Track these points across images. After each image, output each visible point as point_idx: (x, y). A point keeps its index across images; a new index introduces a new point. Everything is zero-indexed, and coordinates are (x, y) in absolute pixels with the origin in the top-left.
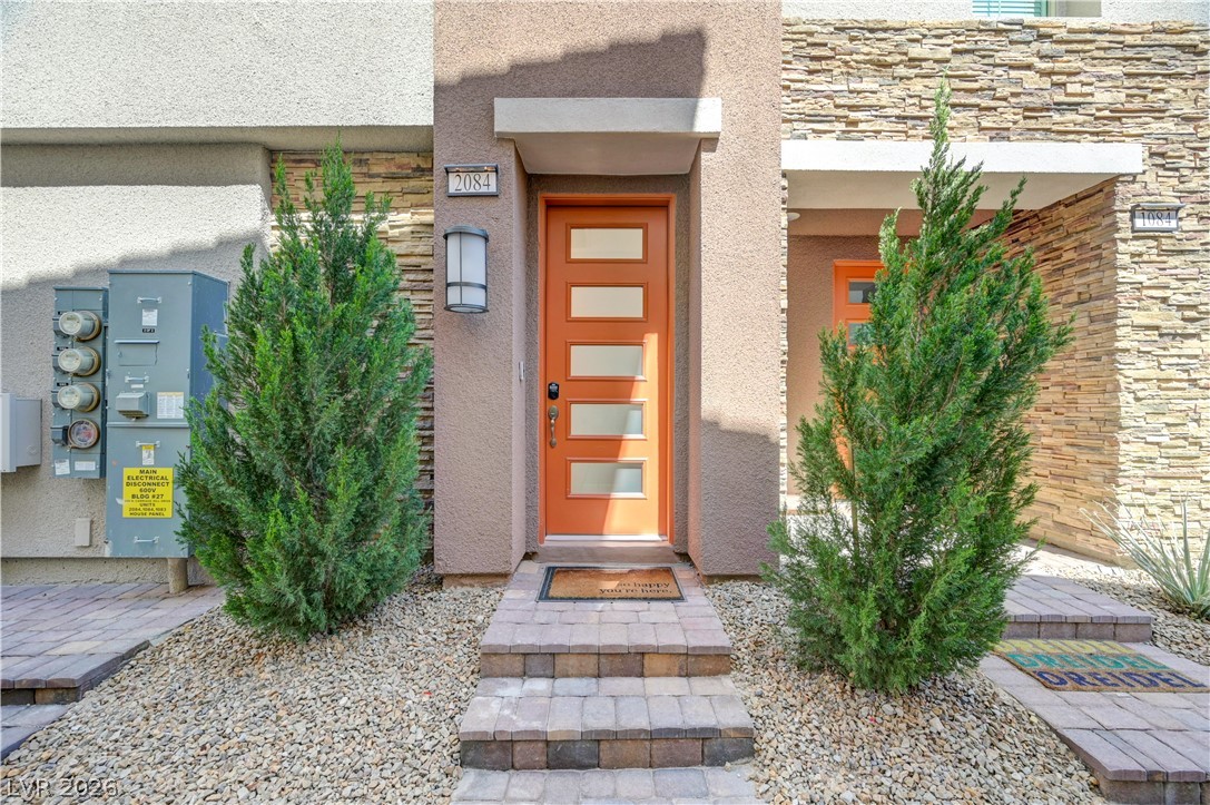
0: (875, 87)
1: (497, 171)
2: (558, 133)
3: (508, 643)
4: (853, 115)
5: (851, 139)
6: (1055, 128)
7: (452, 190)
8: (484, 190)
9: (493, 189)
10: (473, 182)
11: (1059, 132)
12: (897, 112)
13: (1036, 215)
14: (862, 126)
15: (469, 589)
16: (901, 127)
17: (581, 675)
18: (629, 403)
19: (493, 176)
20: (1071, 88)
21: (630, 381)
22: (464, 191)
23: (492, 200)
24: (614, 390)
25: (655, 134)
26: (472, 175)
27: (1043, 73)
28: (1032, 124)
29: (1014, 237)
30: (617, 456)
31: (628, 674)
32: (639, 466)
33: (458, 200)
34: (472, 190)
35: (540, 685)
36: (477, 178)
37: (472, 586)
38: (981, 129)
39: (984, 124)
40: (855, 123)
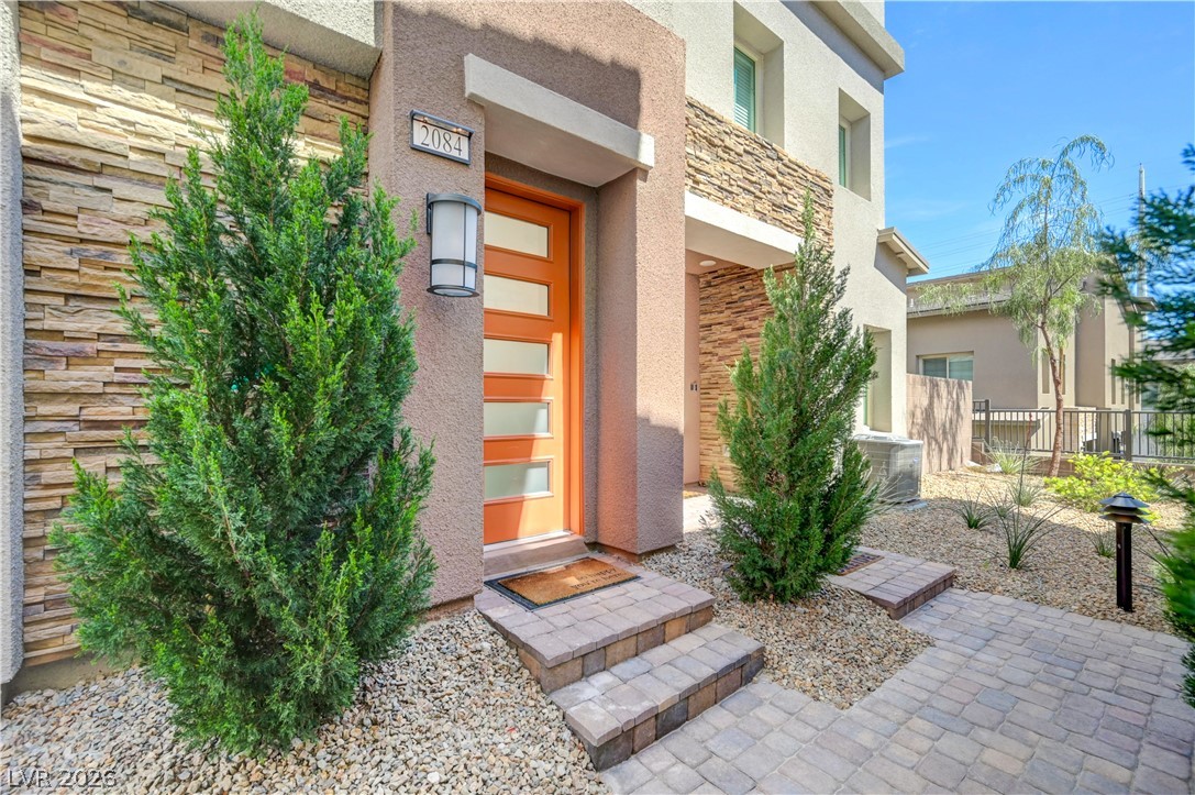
0: (708, 159)
1: (469, 138)
2: (532, 119)
3: (566, 649)
4: (700, 177)
5: (696, 194)
6: (784, 221)
7: (417, 142)
8: (455, 153)
9: (464, 156)
10: (443, 141)
11: (785, 225)
12: (718, 183)
13: (756, 273)
14: (701, 187)
15: (435, 623)
16: (720, 195)
17: (625, 659)
18: (539, 401)
19: (465, 141)
20: (790, 198)
21: (540, 380)
22: (431, 147)
23: (461, 168)
24: (523, 388)
25: (609, 151)
26: (442, 132)
27: (781, 184)
28: (775, 215)
29: (741, 285)
30: (530, 456)
31: (655, 644)
32: (546, 464)
33: (424, 156)
34: (441, 150)
35: (604, 678)
36: (447, 137)
37: (437, 619)
38: (755, 211)
39: (758, 208)
40: (697, 182)
